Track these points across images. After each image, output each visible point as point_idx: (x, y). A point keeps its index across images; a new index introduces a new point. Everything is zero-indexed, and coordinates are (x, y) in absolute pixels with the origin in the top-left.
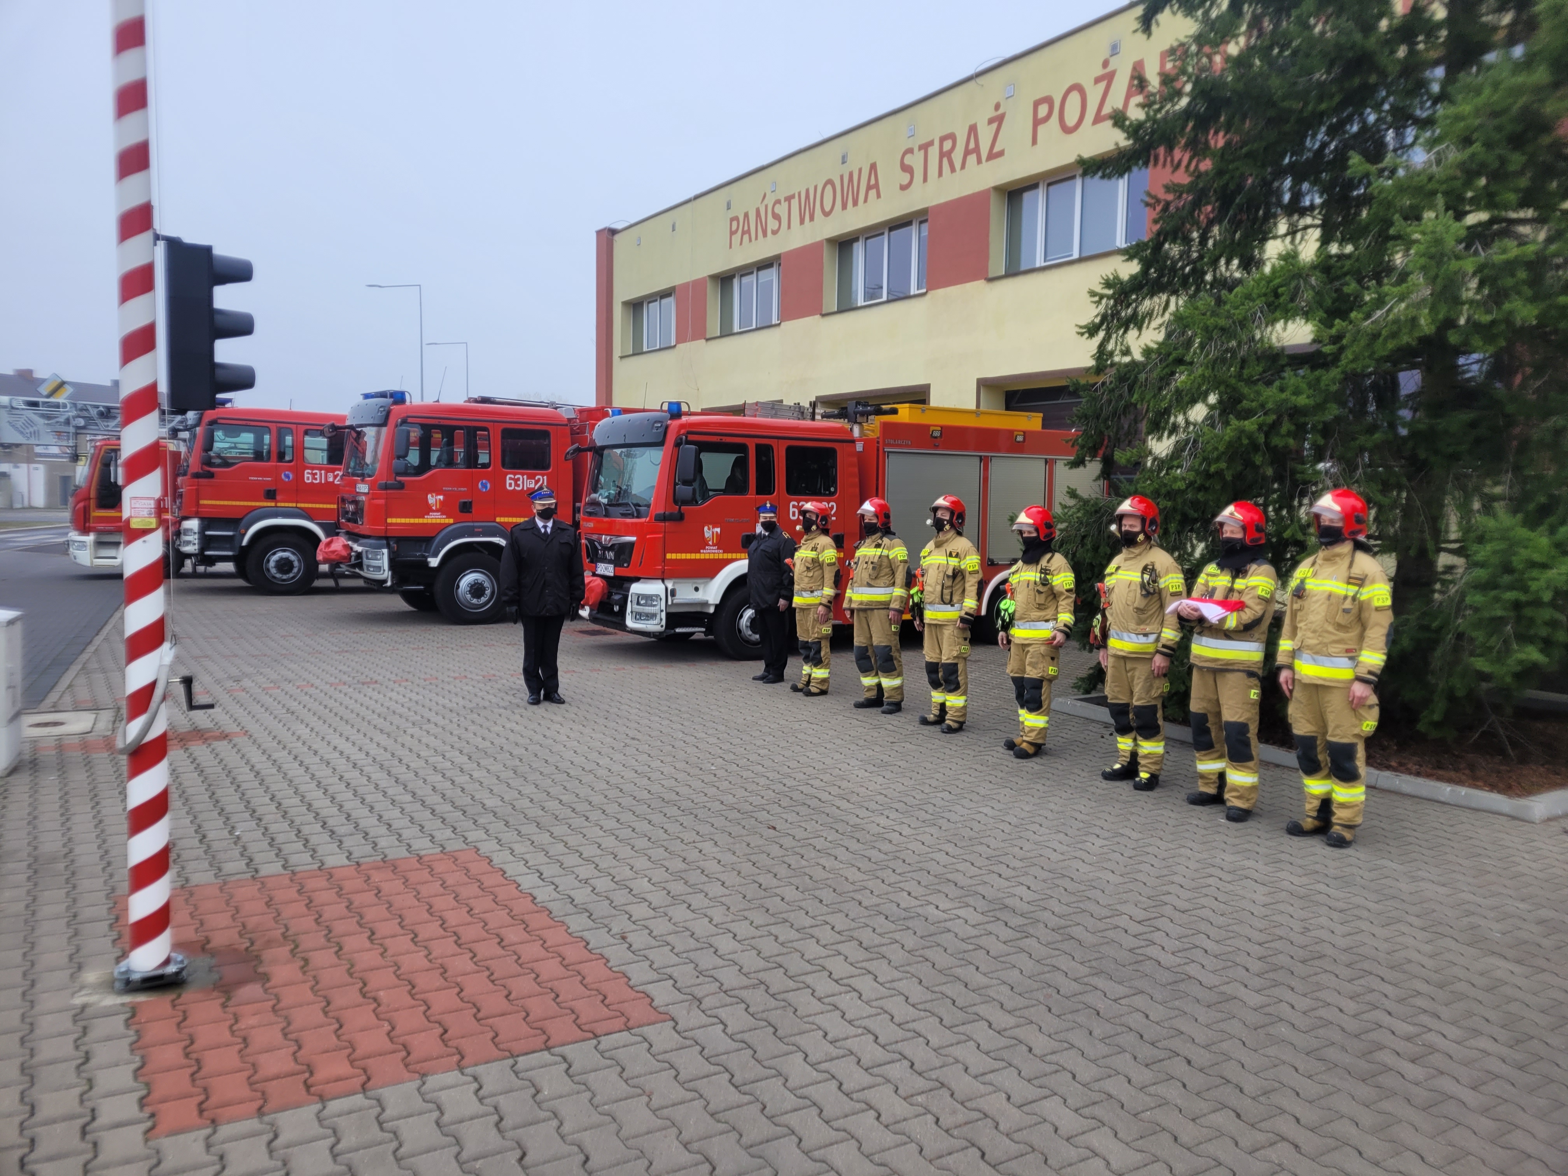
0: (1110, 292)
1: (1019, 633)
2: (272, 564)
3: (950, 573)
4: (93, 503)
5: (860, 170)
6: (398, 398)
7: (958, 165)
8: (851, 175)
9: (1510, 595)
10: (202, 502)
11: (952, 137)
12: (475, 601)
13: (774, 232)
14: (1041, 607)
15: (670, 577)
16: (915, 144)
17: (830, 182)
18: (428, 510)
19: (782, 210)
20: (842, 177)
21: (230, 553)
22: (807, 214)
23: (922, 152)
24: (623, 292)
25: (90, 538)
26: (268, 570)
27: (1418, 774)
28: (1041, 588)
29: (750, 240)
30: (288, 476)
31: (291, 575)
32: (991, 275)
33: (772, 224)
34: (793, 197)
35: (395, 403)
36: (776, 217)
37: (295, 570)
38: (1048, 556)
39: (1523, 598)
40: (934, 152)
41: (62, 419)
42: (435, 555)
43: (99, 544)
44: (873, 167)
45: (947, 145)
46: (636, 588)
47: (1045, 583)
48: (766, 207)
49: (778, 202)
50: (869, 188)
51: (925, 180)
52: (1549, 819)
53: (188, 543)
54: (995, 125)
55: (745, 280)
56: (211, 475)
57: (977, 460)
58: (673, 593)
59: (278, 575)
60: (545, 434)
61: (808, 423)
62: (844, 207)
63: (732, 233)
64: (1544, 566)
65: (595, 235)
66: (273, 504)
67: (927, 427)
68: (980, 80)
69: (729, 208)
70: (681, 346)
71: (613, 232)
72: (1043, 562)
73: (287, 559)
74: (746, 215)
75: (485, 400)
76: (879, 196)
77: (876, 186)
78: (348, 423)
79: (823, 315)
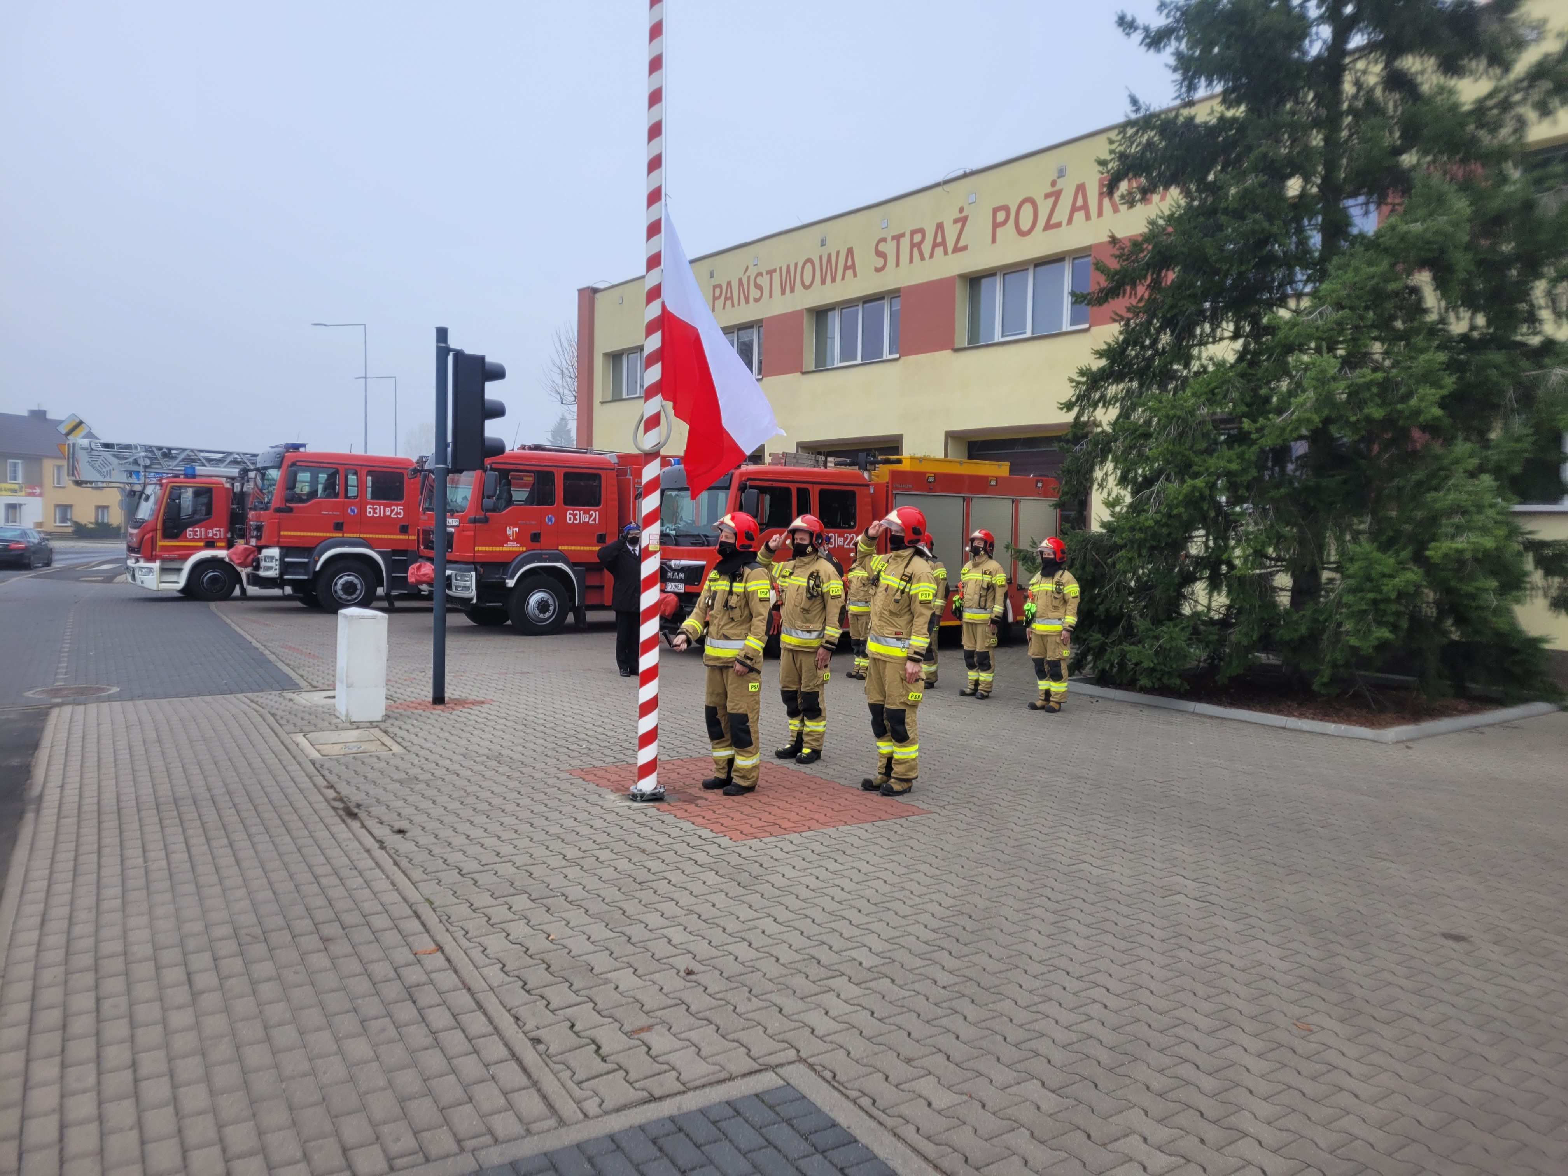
0: (1084, 379)
1: (1039, 627)
2: (339, 587)
3: (985, 586)
4: (159, 534)
5: (838, 253)
7: (927, 255)
8: (829, 256)
9: (1371, 596)
10: (282, 533)
11: (922, 231)
12: (541, 616)
14: (1056, 608)
16: (888, 234)
17: (809, 261)
18: (507, 540)
19: (764, 281)
20: (821, 258)
21: (305, 577)
22: (788, 285)
23: (895, 242)
24: (605, 343)
25: (156, 565)
26: (336, 592)
27: (1313, 719)
28: (1057, 596)
29: (733, 305)
30: (353, 511)
31: (354, 596)
32: (957, 346)
33: (754, 293)
34: (774, 270)
36: (759, 287)
37: (358, 592)
38: (1060, 572)
39: (1379, 597)
40: (905, 243)
41: (131, 460)
42: (512, 577)
43: (164, 570)
44: (850, 251)
45: (918, 238)
47: (1059, 591)
48: (749, 278)
49: (760, 274)
50: (846, 268)
51: (898, 264)
52: (1397, 742)
53: (269, 568)
54: (959, 225)
56: (290, 510)
57: (961, 500)
59: (344, 597)
60: (597, 477)
61: (822, 469)
62: (823, 282)
63: (715, 299)
64: (1391, 576)
65: (576, 293)
66: (341, 535)
67: (924, 474)
68: (947, 187)
69: (712, 276)
71: (595, 291)
72: (1057, 577)
73: (351, 582)
74: (729, 284)
76: (855, 275)
77: (853, 267)
79: (803, 373)
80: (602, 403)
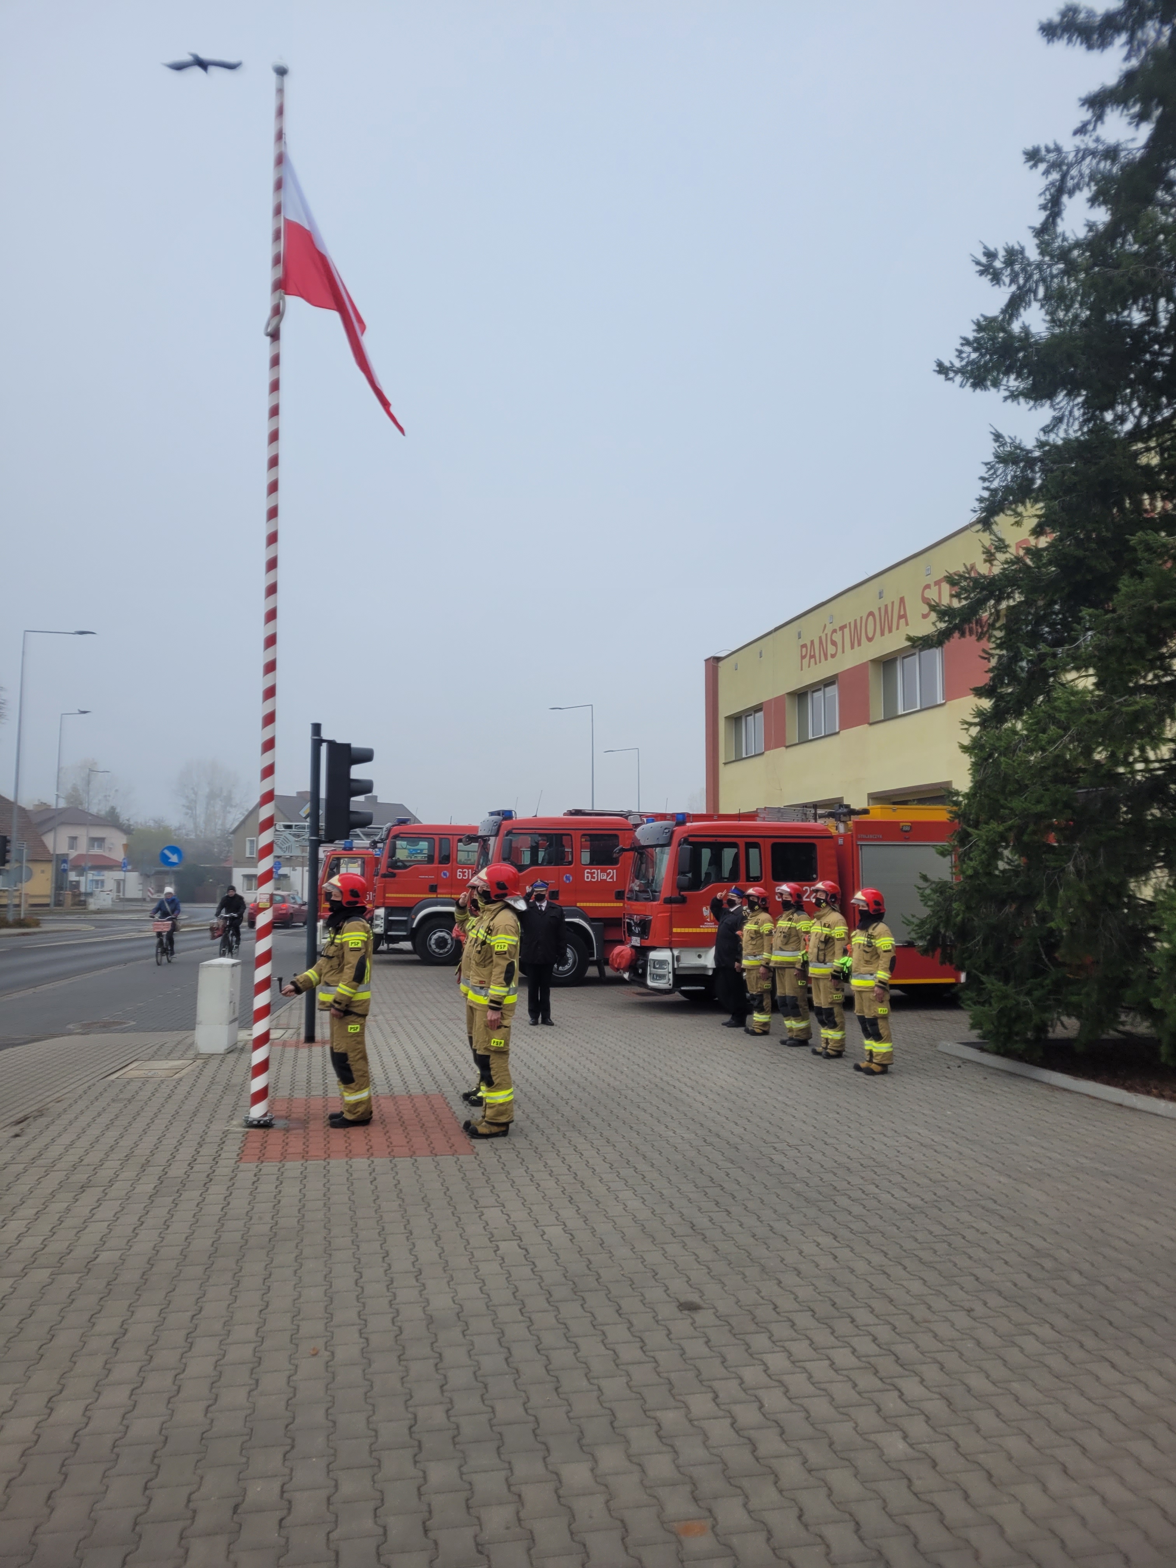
1: (855, 982)
2: (433, 941)
3: (823, 939)
5: (893, 603)
6: (507, 815)
8: (886, 606)
10: (387, 895)
13: (833, 656)
14: (867, 962)
15: (677, 947)
16: (931, 580)
17: (871, 614)
19: (837, 637)
20: (880, 609)
21: (404, 933)
22: (856, 639)
23: (936, 586)
24: (726, 709)
26: (430, 946)
28: (867, 949)
29: (816, 664)
30: (445, 874)
31: (446, 950)
33: (831, 650)
34: (846, 626)
35: (504, 819)
36: (834, 643)
37: (449, 946)
38: (874, 925)
40: (944, 586)
44: (902, 600)
46: (653, 955)
47: (870, 945)
48: (826, 635)
49: (835, 631)
50: (900, 617)
53: (377, 925)
55: (816, 695)
56: (393, 875)
58: (678, 959)
59: (437, 950)
60: (617, 838)
62: (882, 634)
63: (803, 657)
65: (704, 663)
66: (435, 896)
67: (897, 823)
68: (975, 529)
69: (799, 637)
70: (767, 753)
71: (717, 659)
72: (870, 931)
73: (443, 937)
74: (812, 642)
75: (578, 812)
76: (907, 624)
77: (905, 616)
78: (480, 834)
79: (871, 724)
80: (725, 764)
